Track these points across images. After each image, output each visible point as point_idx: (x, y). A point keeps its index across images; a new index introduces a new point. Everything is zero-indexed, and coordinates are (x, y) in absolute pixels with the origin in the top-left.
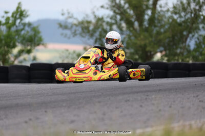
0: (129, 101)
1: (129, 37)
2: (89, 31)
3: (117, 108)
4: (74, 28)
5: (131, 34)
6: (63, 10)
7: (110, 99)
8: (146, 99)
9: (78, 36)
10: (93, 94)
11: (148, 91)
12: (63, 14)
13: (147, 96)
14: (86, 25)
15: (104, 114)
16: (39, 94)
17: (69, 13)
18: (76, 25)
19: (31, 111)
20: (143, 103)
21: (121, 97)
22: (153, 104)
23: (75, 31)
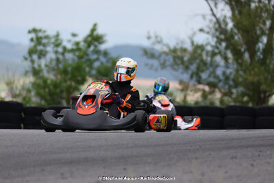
0: (235, 157)
1: (237, 71)
2: (183, 62)
3: (220, 167)
4: (163, 57)
5: (239, 68)
6: (148, 33)
7: (210, 154)
8: (259, 155)
9: (169, 68)
10: (188, 148)
11: (262, 145)
12: (149, 38)
13: (260, 151)
14: (179, 53)
15: (203, 175)
16: (115, 145)
17: (156, 37)
18: (167, 54)
19: (104, 168)
20: (254, 161)
21: (225, 153)
22: (269, 163)
23: (165, 61)
